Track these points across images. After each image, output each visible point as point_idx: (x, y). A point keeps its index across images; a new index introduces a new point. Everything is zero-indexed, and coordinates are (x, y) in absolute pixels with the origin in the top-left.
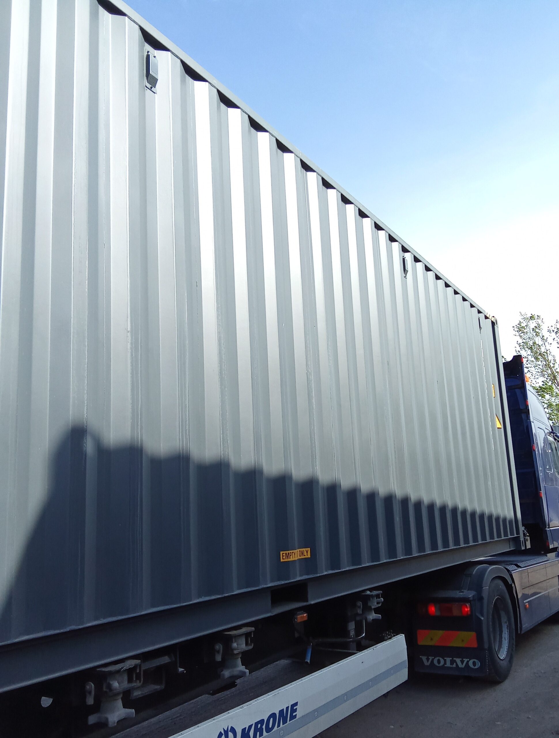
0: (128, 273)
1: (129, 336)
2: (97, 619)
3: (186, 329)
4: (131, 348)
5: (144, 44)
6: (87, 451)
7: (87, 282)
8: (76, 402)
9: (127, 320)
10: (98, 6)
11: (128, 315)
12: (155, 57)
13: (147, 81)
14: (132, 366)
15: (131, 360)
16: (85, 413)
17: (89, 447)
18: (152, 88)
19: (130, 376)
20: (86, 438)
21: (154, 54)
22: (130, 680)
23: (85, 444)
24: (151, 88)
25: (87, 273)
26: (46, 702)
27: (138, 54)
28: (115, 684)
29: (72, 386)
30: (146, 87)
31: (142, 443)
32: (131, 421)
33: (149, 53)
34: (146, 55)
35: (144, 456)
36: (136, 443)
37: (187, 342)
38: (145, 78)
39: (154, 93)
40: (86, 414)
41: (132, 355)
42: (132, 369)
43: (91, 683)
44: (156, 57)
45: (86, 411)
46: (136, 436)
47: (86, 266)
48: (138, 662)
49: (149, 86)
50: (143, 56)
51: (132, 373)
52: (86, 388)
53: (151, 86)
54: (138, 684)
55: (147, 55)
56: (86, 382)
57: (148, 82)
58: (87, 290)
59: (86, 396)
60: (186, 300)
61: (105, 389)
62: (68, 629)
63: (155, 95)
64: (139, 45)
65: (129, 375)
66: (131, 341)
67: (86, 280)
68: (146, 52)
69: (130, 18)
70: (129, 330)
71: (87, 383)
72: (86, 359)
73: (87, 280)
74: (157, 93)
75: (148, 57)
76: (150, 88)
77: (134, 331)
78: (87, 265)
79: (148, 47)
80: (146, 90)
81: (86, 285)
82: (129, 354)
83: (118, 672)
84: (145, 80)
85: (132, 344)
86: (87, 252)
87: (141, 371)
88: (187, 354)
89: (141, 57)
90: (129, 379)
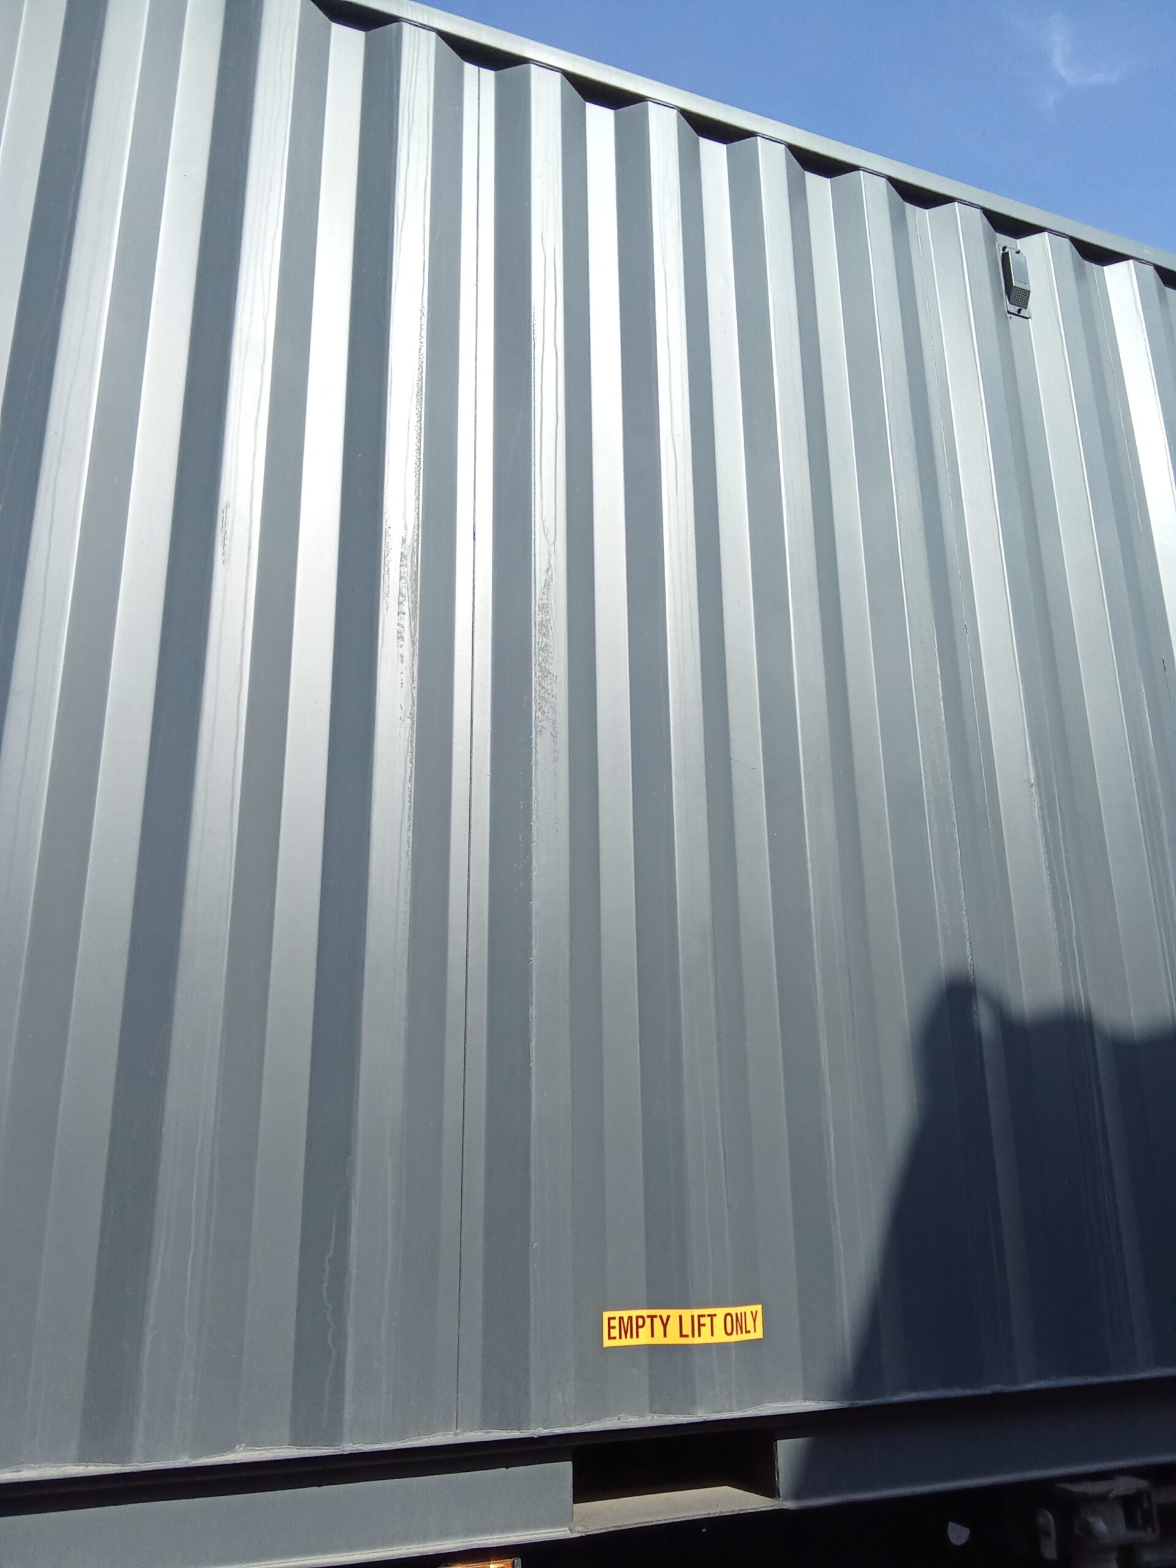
0: (1017, 672)
1: (1034, 794)
2: (1044, 1376)
3: (1154, 762)
4: (1042, 817)
5: (995, 235)
6: (982, 1031)
7: (942, 703)
8: (949, 933)
9: (1027, 764)
10: (904, 206)
11: (1027, 753)
12: (1018, 252)
13: (1009, 301)
14: (1048, 852)
15: (1044, 842)
16: (968, 953)
17: (984, 1020)
18: (1022, 312)
19: (1047, 873)
20: (976, 1004)
21: (1015, 247)
22: (1130, 1522)
23: (975, 1016)
24: (1019, 311)
25: (940, 688)
26: (958, 1534)
27: (985, 259)
28: (1100, 1526)
29: (938, 904)
30: (1009, 312)
31: (1090, 1012)
32: (1061, 965)
33: (1007, 250)
34: (1001, 254)
35: (1097, 1039)
36: (1077, 1011)
37: (1159, 789)
38: (1005, 296)
39: (1027, 318)
40: (971, 957)
41: (1045, 830)
42: (1049, 859)
43: (1046, 1512)
44: (1022, 251)
45: (970, 949)
46: (1074, 993)
47: (938, 675)
48: (1142, 1484)
49: (1014, 309)
50: (996, 259)
51: (1050, 867)
52: (964, 905)
53: (1018, 308)
54: (1148, 1535)
55: (1003, 254)
56: (963, 894)
57: (1011, 304)
58: (943, 718)
59: (965, 921)
60: (1145, 702)
61: (999, 905)
62: (987, 1390)
63: (1028, 321)
64: (986, 242)
65: (1045, 872)
66: (1040, 803)
67: (940, 701)
68: (1001, 248)
69: (963, 202)
70: (1033, 781)
71: (965, 895)
72: (957, 850)
73: (942, 700)
74: (1032, 317)
75: (1005, 257)
76: (1017, 313)
77: (1043, 783)
78: (939, 673)
79: (1003, 240)
80: (1009, 319)
81: (941, 710)
82: (1039, 830)
83: (1102, 1498)
84: (1005, 302)
85: (1041, 808)
86: (936, 649)
87: (1068, 859)
88: (1164, 814)
89: (992, 263)
90: (1046, 880)
